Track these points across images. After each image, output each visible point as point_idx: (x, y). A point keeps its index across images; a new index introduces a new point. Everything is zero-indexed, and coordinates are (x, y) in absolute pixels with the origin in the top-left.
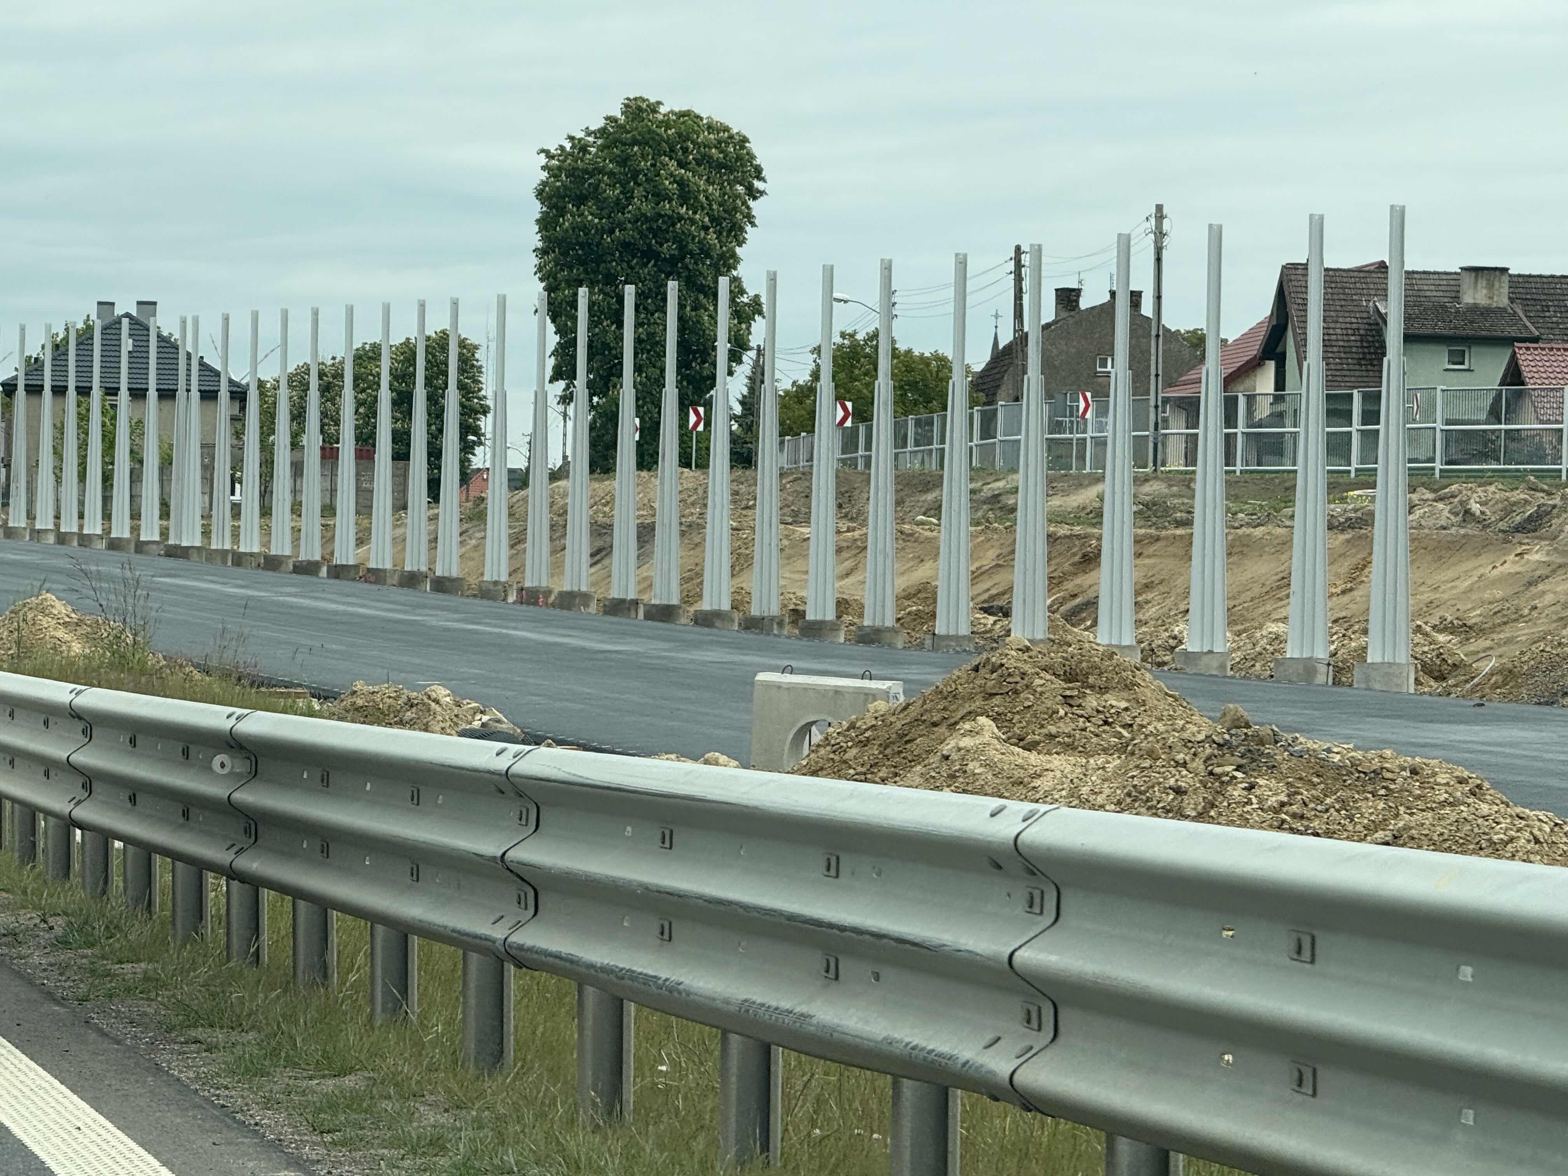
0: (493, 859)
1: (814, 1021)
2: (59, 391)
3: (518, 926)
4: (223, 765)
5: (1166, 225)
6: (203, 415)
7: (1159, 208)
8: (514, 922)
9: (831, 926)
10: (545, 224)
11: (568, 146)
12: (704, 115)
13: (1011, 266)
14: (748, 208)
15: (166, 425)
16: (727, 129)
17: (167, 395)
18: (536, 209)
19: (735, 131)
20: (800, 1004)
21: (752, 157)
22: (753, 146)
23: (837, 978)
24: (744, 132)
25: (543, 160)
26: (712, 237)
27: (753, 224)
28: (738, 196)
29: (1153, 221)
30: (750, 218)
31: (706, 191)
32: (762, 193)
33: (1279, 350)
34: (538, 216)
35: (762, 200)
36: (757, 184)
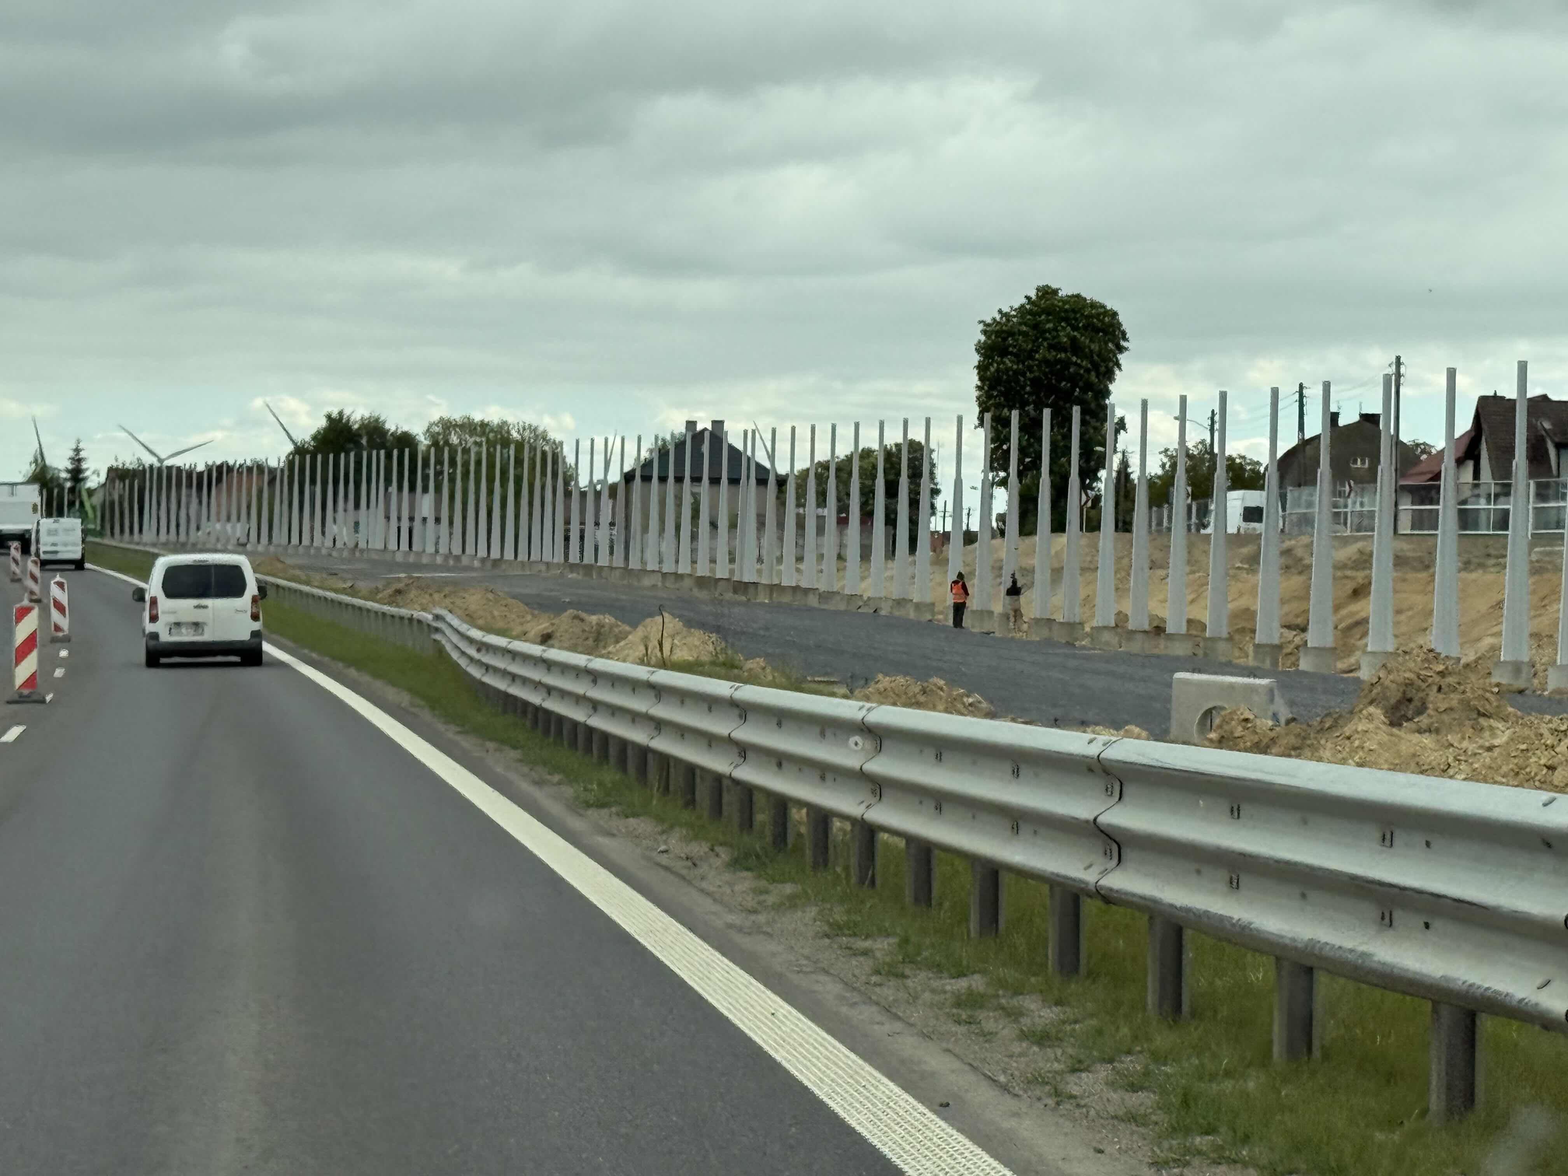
0: (1087, 822)
1: (1376, 959)
2: (663, 479)
3: (1105, 872)
4: (856, 744)
5: (1403, 370)
6: (758, 495)
7: (1398, 358)
8: (1103, 868)
9: (1391, 886)
10: (982, 369)
11: (998, 317)
12: (1088, 298)
13: (1297, 396)
14: (1117, 358)
15: (733, 501)
16: (1104, 307)
17: (734, 481)
18: (976, 359)
19: (1109, 308)
20: (1361, 944)
21: (1120, 325)
22: (1121, 318)
23: (1391, 925)
24: (1115, 309)
25: (981, 327)
26: (1093, 377)
27: (1120, 369)
28: (1111, 350)
29: (1394, 367)
30: (1119, 366)
31: (1089, 347)
32: (1126, 349)
33: (1476, 453)
34: (977, 364)
35: (1126, 354)
36: (1123, 343)
